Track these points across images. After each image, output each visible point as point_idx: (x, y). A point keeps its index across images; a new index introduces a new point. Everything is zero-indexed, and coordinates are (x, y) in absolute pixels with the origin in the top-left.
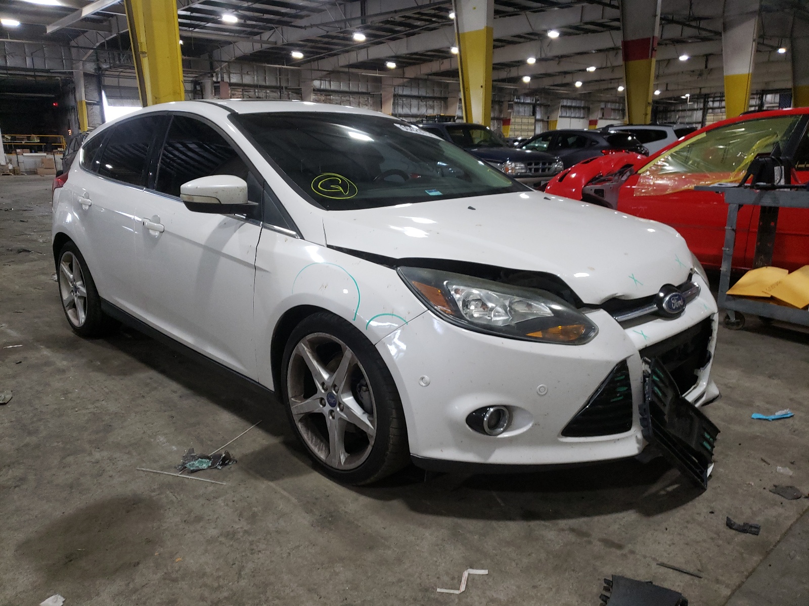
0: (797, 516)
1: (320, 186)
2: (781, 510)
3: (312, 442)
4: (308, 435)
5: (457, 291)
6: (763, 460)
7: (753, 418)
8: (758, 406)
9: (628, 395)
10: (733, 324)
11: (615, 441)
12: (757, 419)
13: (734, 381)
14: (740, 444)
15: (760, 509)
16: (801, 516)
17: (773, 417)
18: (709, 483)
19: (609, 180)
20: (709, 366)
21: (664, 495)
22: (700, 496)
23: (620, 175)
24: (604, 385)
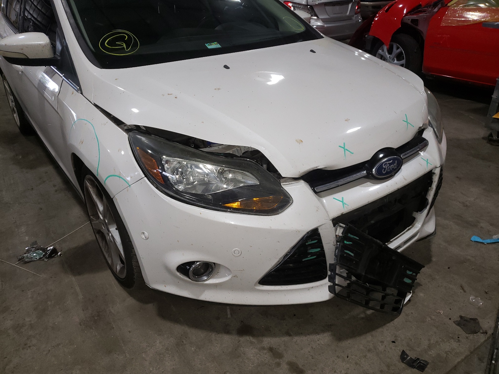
0: (467, 353)
1: (107, 43)
2: (454, 344)
3: (105, 249)
4: (103, 243)
5: (167, 162)
6: (462, 287)
7: (471, 241)
8: (481, 227)
9: (322, 254)
10: (494, 141)
11: (309, 289)
12: (474, 241)
13: (472, 199)
14: (449, 268)
15: (437, 342)
16: (471, 353)
17: (489, 241)
18: (405, 308)
19: (425, 11)
20: (426, 211)
21: (363, 318)
22: (391, 323)
23: (433, 7)
24: (294, 250)
